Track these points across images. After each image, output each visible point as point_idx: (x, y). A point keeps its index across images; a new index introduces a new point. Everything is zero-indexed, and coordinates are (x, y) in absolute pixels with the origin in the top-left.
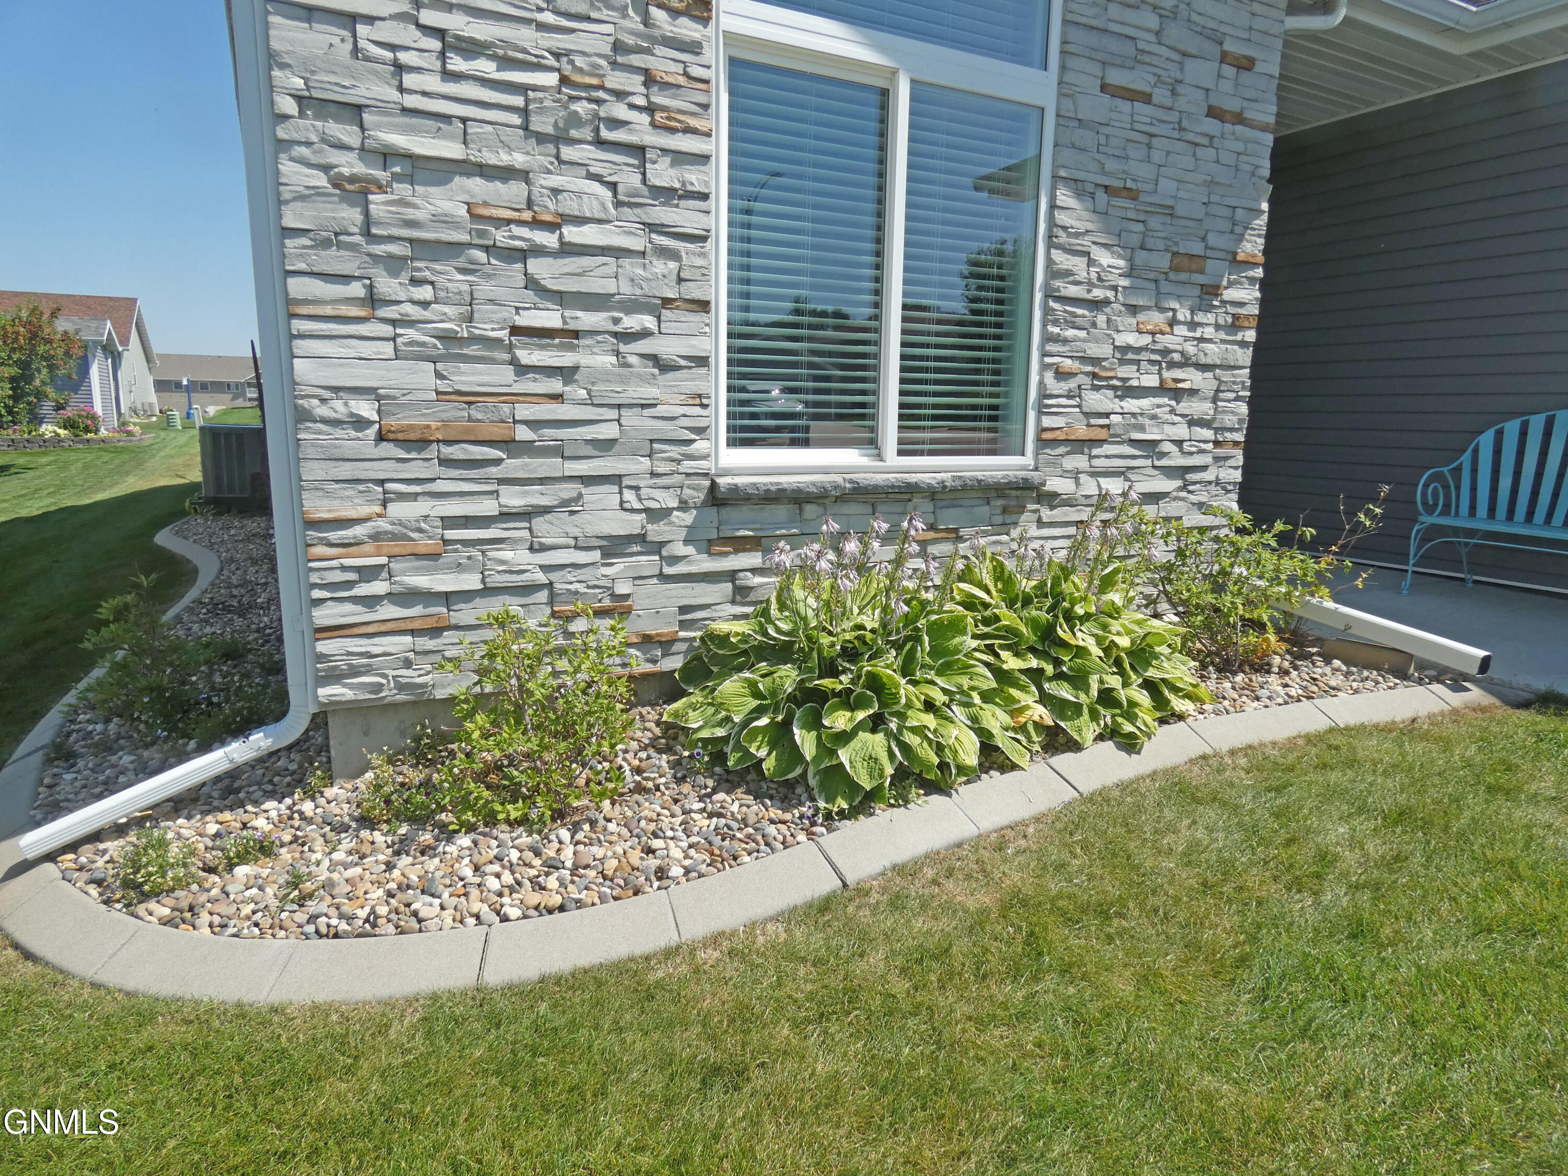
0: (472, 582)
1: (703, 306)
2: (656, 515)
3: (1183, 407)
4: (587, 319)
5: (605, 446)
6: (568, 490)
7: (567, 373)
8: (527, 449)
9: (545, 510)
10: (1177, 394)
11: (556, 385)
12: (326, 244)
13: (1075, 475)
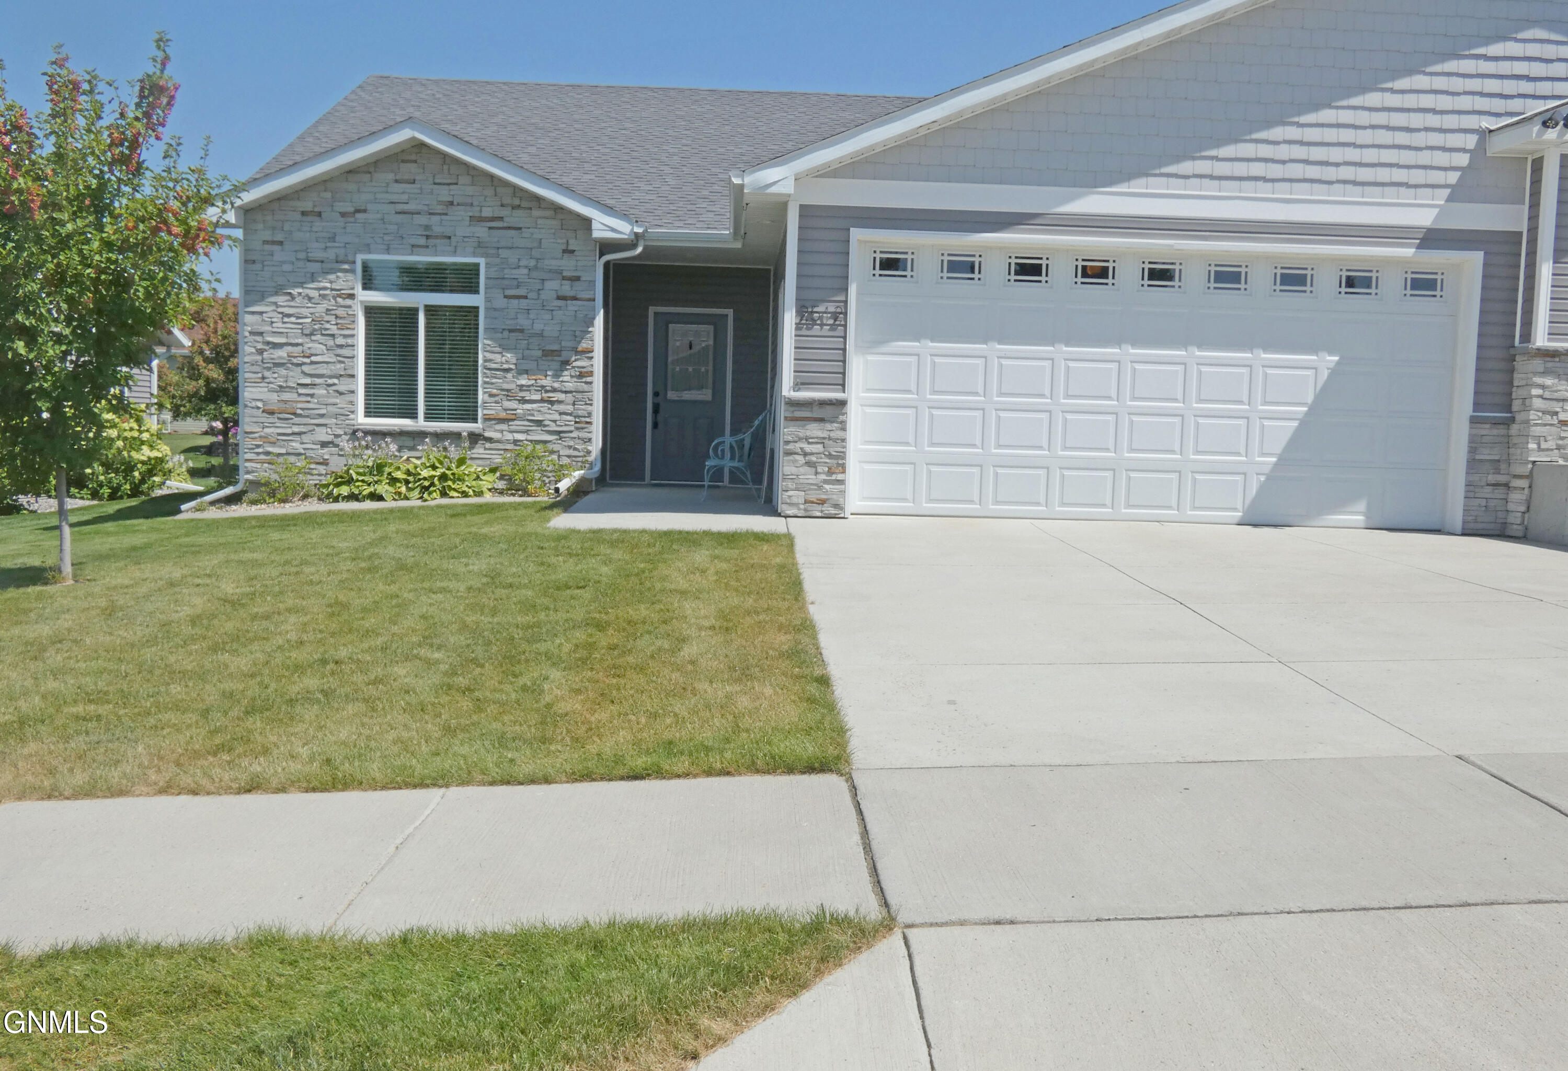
0: (283, 451)
1: (353, 376)
2: (337, 436)
3: (556, 407)
4: (317, 381)
5: (322, 416)
6: (311, 428)
7: (312, 396)
8: (300, 416)
9: (305, 433)
10: (552, 403)
11: (309, 399)
12: (253, 365)
13: (502, 431)
